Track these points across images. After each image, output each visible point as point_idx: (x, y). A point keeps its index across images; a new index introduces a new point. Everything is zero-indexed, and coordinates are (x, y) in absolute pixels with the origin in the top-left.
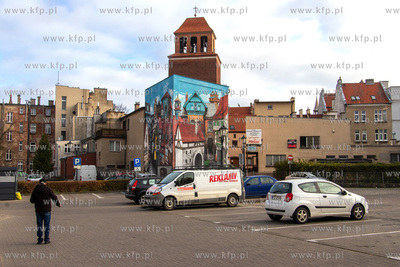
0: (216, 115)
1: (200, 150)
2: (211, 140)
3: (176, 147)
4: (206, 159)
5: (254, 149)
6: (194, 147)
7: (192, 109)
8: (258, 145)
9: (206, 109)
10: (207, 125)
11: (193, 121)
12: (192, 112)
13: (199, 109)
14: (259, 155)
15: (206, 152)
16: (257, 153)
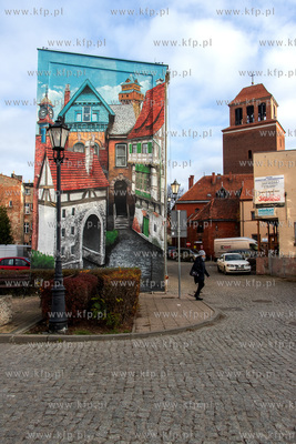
0: (136, 130)
1: (96, 207)
2: (123, 185)
3: (41, 202)
4: (109, 227)
5: (273, 213)
6: (83, 201)
7: (79, 118)
8: (278, 205)
9: (112, 118)
10: (113, 151)
11: (81, 145)
12: (78, 125)
13: (94, 118)
14: (281, 223)
15: (109, 212)
16: (275, 221)
